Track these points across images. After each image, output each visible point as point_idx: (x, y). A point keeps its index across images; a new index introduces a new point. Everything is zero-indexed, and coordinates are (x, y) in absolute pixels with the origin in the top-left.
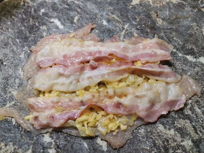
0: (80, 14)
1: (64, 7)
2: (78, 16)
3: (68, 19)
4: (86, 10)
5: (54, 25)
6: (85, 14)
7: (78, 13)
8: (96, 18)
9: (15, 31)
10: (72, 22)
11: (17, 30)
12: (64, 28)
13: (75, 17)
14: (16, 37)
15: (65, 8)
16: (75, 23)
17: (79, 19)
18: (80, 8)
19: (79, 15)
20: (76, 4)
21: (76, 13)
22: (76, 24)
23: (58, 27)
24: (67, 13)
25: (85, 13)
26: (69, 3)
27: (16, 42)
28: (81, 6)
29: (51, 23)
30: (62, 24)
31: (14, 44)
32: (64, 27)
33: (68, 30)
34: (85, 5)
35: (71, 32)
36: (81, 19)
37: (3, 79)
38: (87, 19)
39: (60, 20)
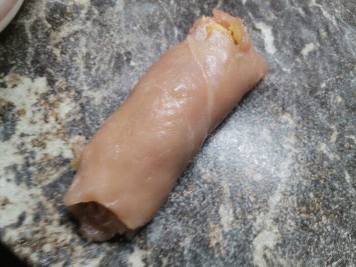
0: (321, 43)
1: (297, 11)
2: (315, 44)
3: (292, 41)
4: (338, 42)
5: (259, 37)
6: (332, 48)
7: (319, 38)
8: (351, 70)
9: (180, 9)
10: (297, 52)
11: (185, 10)
12: (275, 54)
13: (308, 43)
14: (175, 23)
15: (298, 15)
16: (301, 56)
17: (315, 52)
18: (327, 30)
19: (318, 44)
20: (322, 18)
21: (313, 35)
22: (302, 59)
23: (264, 47)
24: (297, 28)
25: (332, 45)
26: (311, 7)
27: (173, 33)
28: (331, 27)
29: (254, 31)
30: (276, 43)
31: (166, 35)
32: (277, 52)
33: (281, 63)
34: (340, 28)
35: (285, 69)
36: (318, 54)
37: (116, 93)
38: (331, 62)
39: (275, 32)
